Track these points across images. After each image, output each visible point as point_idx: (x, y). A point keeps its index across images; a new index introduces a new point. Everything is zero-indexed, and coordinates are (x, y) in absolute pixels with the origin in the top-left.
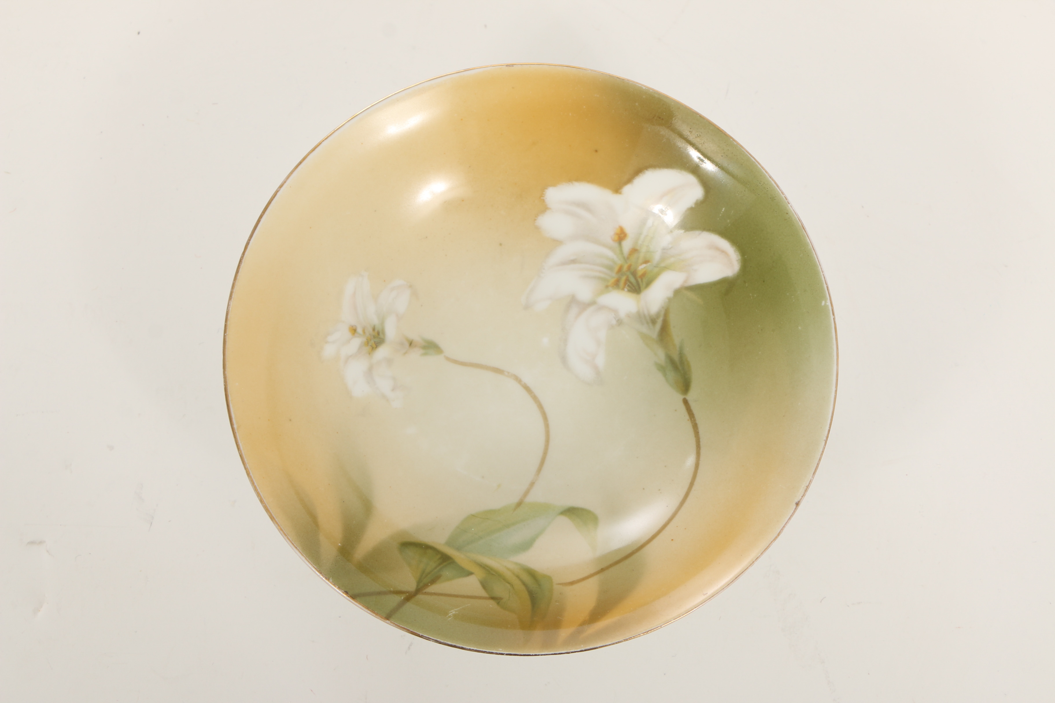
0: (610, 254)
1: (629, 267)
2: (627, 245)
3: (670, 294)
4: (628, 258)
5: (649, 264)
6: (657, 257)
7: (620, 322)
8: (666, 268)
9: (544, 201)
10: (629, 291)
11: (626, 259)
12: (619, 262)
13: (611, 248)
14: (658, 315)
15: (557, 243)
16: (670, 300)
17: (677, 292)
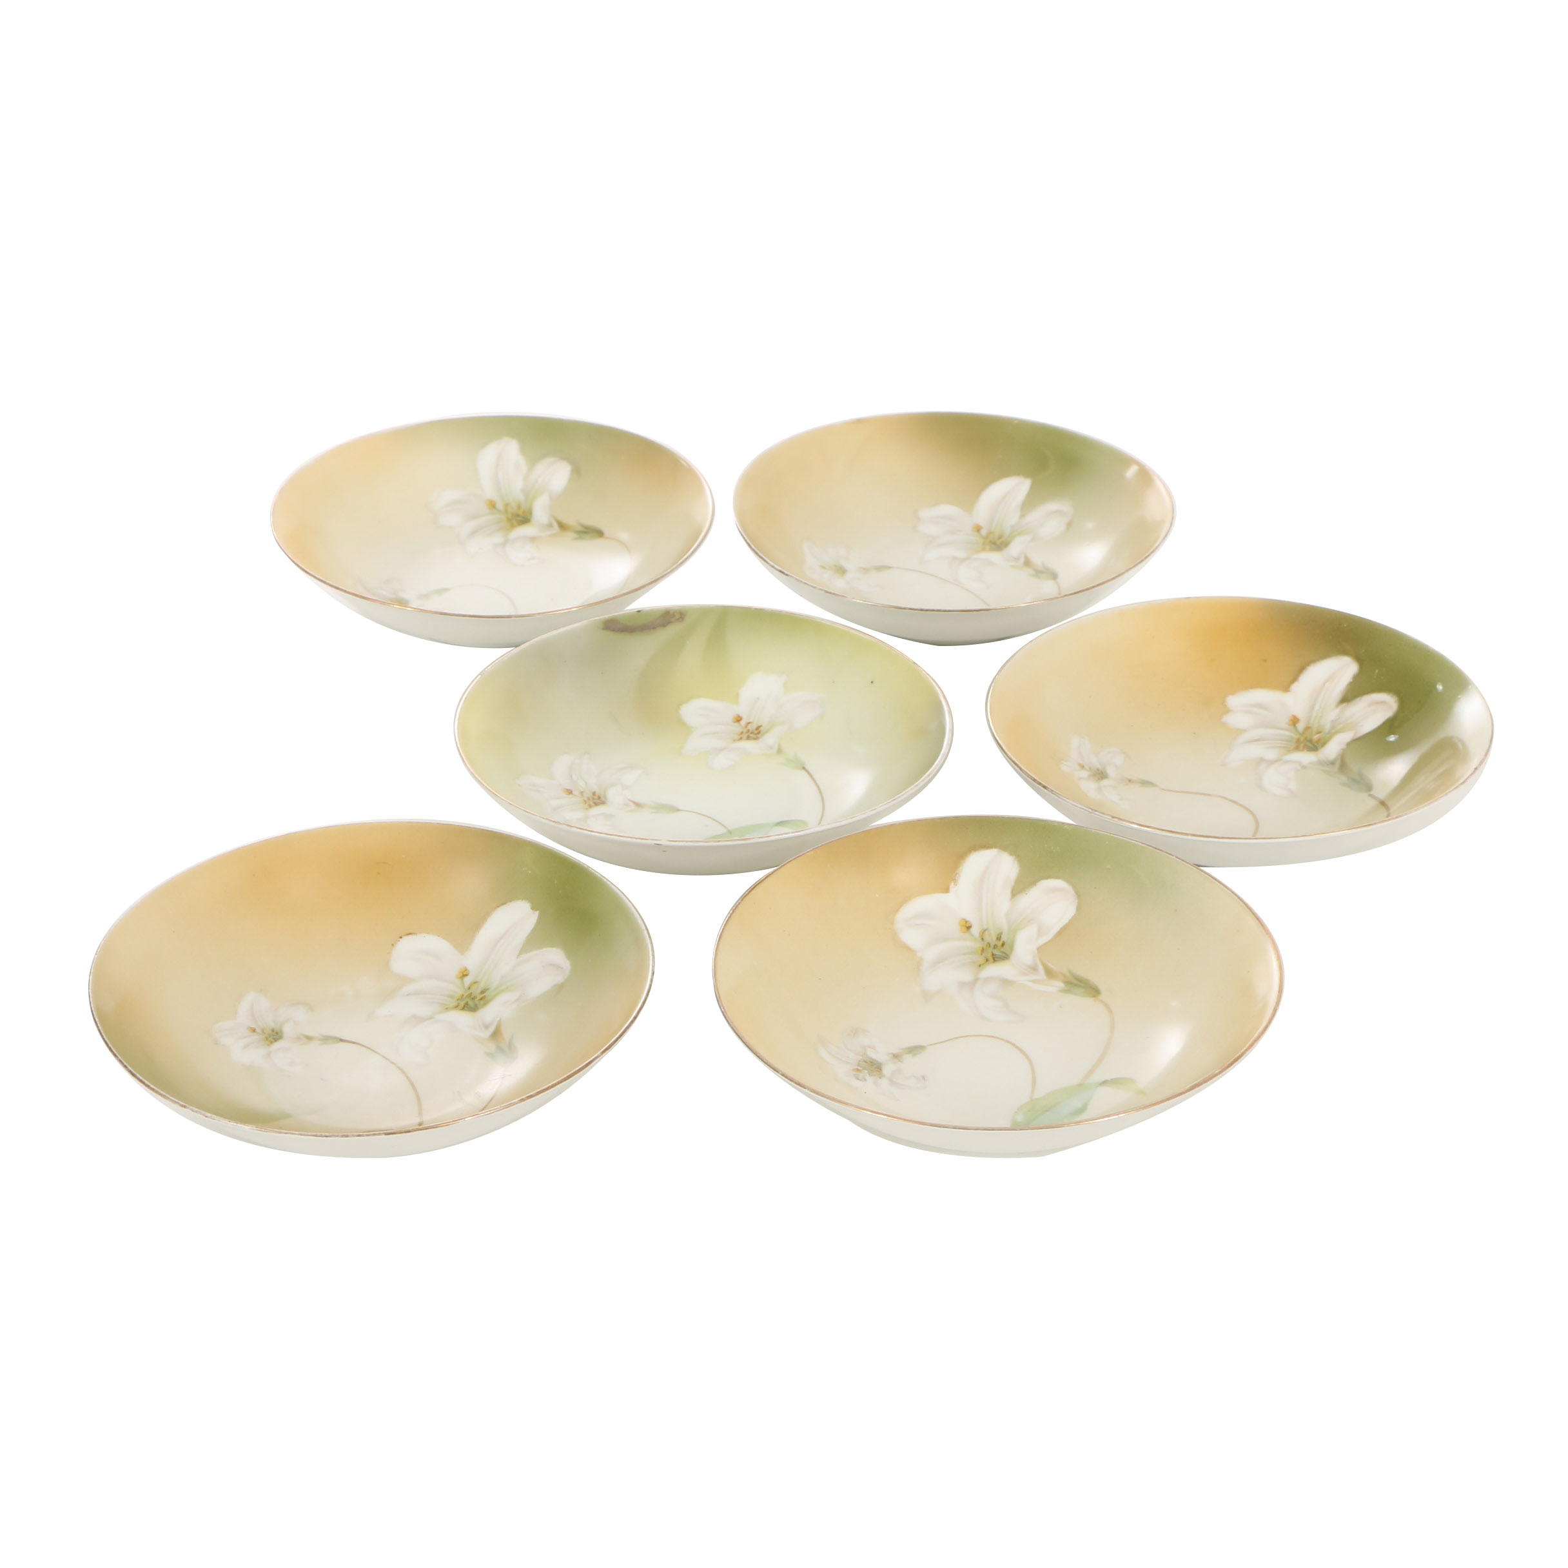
0: (1288, 733)
1: (1306, 739)
2: (1301, 726)
3: (1343, 746)
4: (1303, 733)
5: (1321, 734)
6: (1328, 727)
7: (1304, 767)
8: (1337, 732)
9: (1226, 705)
10: (1308, 751)
11: (1302, 734)
12: (1297, 736)
13: (1287, 730)
14: (1336, 760)
15: (1241, 731)
16: (1344, 750)
17: (1349, 744)
